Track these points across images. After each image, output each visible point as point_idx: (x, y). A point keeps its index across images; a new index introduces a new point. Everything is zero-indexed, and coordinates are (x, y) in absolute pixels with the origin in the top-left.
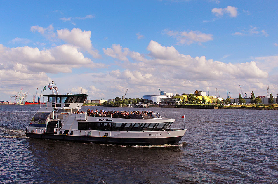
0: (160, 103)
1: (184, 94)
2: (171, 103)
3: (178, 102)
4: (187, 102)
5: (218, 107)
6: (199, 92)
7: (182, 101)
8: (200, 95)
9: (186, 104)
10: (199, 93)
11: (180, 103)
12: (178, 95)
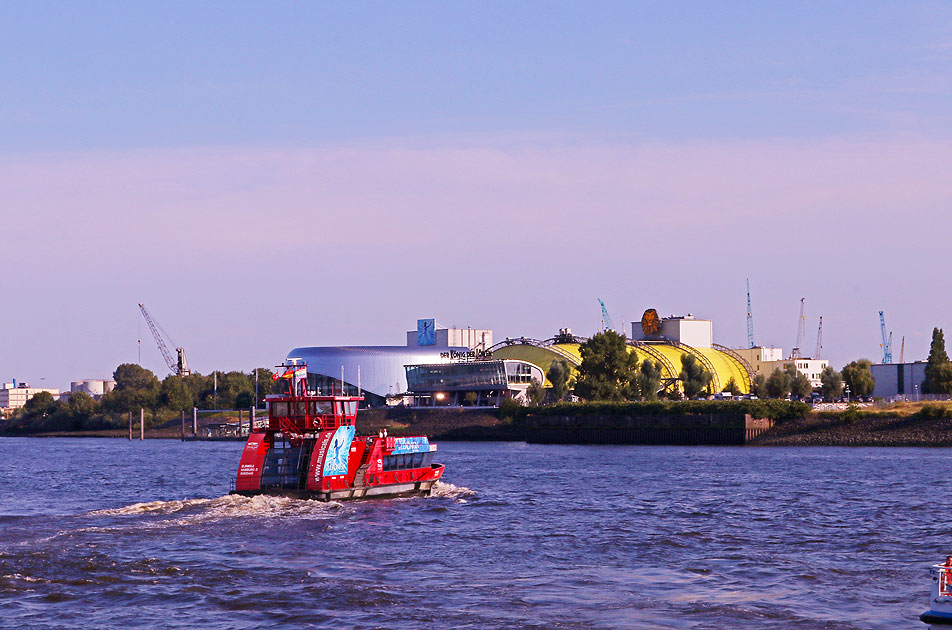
0: (399, 396)
1: (564, 339)
2: (473, 396)
3: (522, 388)
4: (581, 389)
5: (770, 418)
6: (669, 326)
7: (546, 383)
8: (674, 342)
9: (575, 399)
10: (668, 332)
11: (531, 392)
12: (525, 343)
